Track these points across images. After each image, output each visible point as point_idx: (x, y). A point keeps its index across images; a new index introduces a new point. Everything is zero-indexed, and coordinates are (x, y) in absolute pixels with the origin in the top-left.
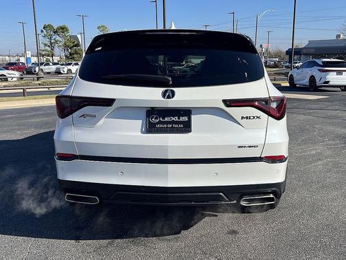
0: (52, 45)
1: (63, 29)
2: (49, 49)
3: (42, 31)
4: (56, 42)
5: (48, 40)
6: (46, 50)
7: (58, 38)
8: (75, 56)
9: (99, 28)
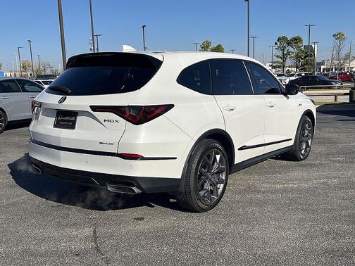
0: (284, 57)
1: (297, 40)
2: (281, 60)
3: (276, 44)
4: (288, 53)
5: (281, 52)
6: (278, 62)
7: (291, 49)
8: (306, 66)
9: (334, 36)
